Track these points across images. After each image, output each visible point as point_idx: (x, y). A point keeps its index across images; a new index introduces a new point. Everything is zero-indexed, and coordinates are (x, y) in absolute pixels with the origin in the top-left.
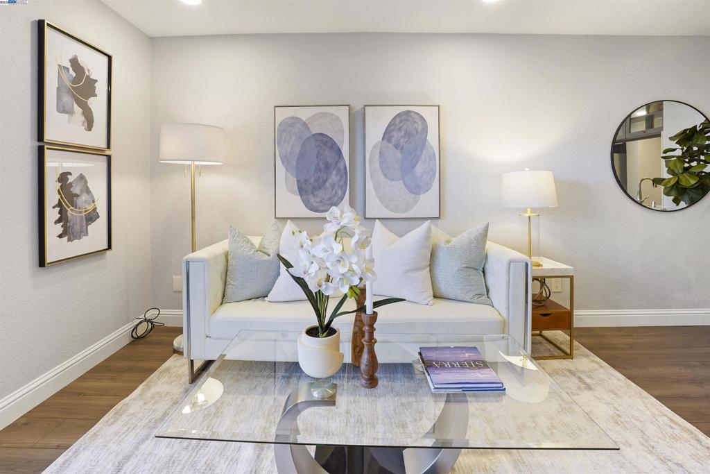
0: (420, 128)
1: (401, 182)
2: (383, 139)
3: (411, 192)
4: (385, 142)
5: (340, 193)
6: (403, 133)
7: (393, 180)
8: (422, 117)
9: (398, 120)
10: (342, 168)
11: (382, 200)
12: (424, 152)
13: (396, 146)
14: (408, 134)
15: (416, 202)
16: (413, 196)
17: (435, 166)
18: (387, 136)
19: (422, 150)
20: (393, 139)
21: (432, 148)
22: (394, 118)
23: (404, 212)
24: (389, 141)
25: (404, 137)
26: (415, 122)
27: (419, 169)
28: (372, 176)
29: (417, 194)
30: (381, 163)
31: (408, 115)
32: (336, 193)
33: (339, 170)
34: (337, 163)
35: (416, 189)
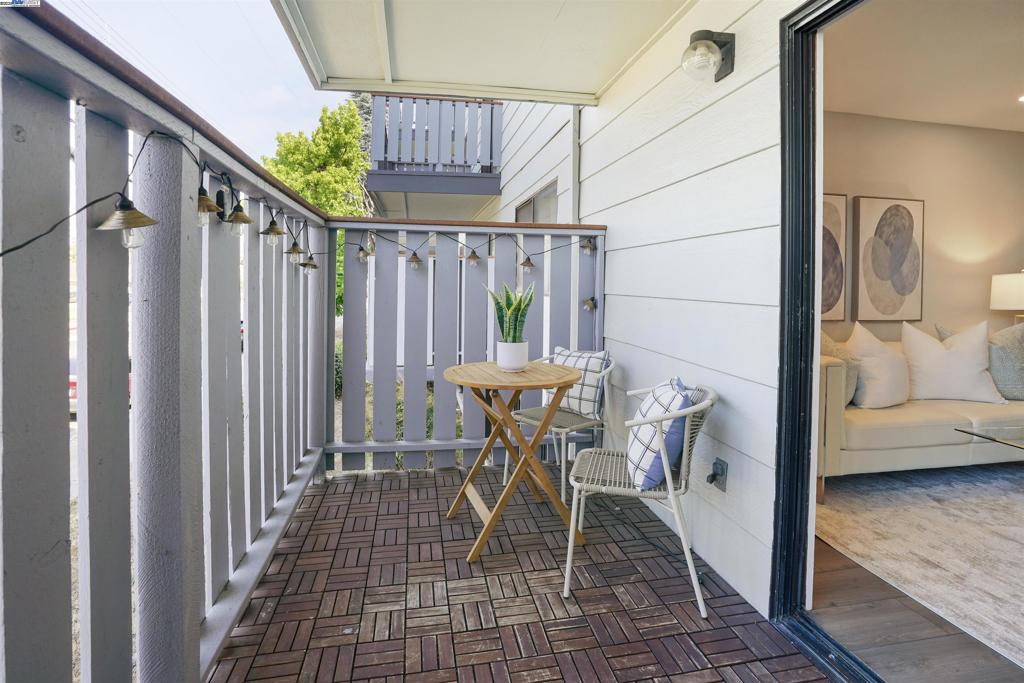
0: (907, 224)
1: (889, 282)
2: (876, 234)
3: (899, 293)
4: (877, 237)
5: (836, 292)
6: (893, 228)
7: (883, 279)
8: (909, 213)
9: (889, 214)
10: (838, 265)
11: (873, 301)
12: (911, 250)
13: (887, 243)
14: (897, 231)
15: (901, 303)
16: (899, 296)
17: (918, 265)
18: (879, 231)
19: (908, 247)
20: (884, 236)
21: (916, 244)
22: (885, 213)
23: (892, 314)
24: (880, 237)
25: (893, 233)
26: (903, 218)
27: (906, 268)
28: (865, 275)
29: (903, 294)
30: (873, 261)
31: (898, 210)
32: (833, 292)
33: (835, 267)
34: (834, 260)
35: (903, 290)
